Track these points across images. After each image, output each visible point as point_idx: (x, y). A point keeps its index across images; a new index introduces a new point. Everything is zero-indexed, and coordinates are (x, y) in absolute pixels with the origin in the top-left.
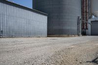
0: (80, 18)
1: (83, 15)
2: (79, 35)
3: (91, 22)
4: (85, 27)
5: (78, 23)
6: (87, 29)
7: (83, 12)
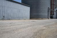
0: (50, 8)
1: (51, 6)
2: (48, 18)
3: (56, 10)
4: (52, 14)
5: (48, 11)
6: (53, 14)
7: (51, 4)
